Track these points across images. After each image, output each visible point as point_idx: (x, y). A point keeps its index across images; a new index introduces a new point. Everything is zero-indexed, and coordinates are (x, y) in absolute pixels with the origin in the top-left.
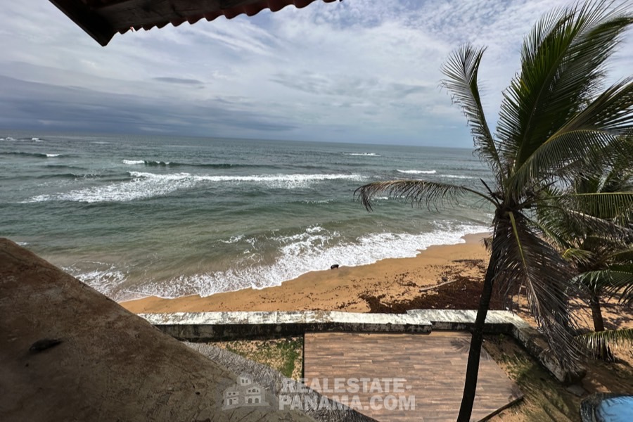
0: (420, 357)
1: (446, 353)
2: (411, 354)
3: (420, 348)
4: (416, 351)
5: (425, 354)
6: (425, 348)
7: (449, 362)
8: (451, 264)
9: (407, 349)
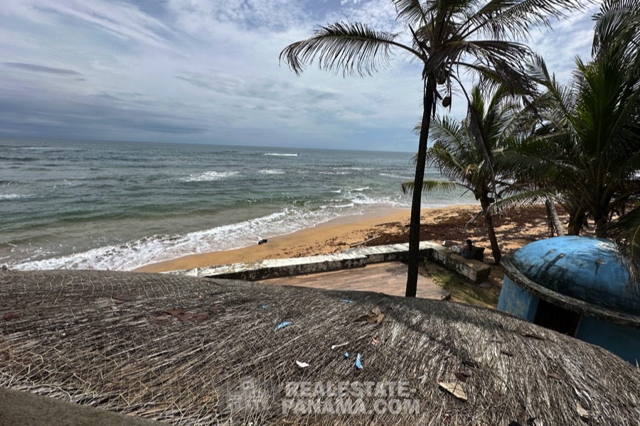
0: (359, 284)
1: (383, 277)
2: (351, 283)
3: (358, 278)
4: (356, 280)
5: (364, 281)
6: (363, 277)
7: (386, 283)
8: (374, 228)
9: (346, 280)
